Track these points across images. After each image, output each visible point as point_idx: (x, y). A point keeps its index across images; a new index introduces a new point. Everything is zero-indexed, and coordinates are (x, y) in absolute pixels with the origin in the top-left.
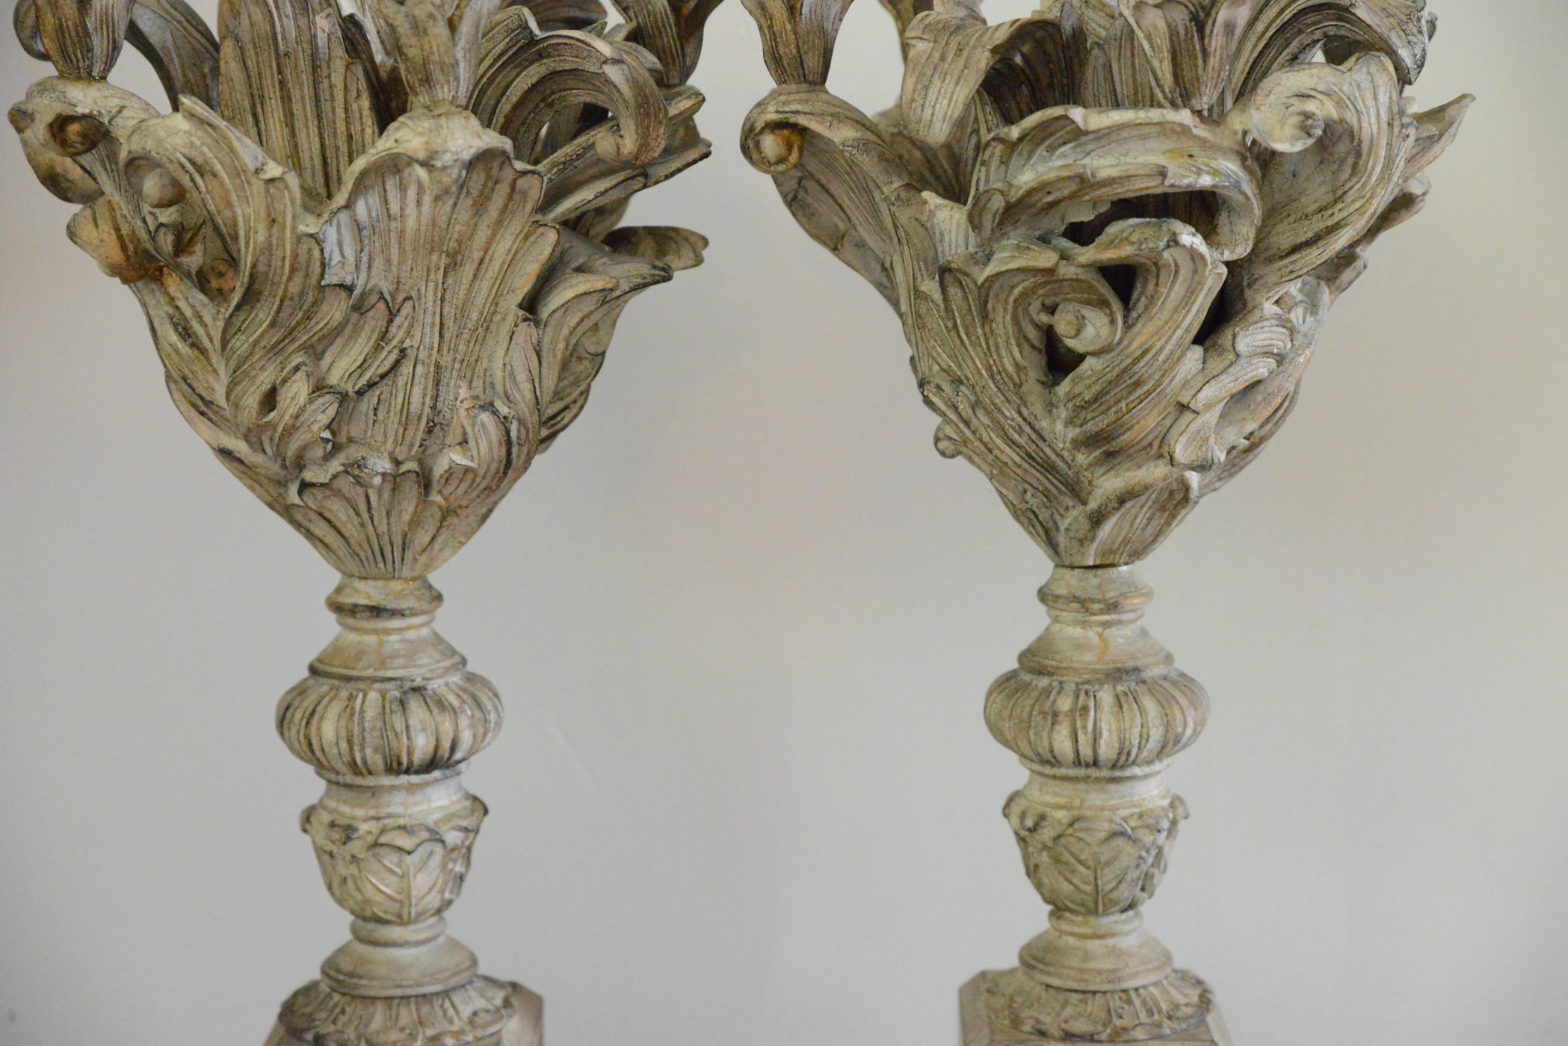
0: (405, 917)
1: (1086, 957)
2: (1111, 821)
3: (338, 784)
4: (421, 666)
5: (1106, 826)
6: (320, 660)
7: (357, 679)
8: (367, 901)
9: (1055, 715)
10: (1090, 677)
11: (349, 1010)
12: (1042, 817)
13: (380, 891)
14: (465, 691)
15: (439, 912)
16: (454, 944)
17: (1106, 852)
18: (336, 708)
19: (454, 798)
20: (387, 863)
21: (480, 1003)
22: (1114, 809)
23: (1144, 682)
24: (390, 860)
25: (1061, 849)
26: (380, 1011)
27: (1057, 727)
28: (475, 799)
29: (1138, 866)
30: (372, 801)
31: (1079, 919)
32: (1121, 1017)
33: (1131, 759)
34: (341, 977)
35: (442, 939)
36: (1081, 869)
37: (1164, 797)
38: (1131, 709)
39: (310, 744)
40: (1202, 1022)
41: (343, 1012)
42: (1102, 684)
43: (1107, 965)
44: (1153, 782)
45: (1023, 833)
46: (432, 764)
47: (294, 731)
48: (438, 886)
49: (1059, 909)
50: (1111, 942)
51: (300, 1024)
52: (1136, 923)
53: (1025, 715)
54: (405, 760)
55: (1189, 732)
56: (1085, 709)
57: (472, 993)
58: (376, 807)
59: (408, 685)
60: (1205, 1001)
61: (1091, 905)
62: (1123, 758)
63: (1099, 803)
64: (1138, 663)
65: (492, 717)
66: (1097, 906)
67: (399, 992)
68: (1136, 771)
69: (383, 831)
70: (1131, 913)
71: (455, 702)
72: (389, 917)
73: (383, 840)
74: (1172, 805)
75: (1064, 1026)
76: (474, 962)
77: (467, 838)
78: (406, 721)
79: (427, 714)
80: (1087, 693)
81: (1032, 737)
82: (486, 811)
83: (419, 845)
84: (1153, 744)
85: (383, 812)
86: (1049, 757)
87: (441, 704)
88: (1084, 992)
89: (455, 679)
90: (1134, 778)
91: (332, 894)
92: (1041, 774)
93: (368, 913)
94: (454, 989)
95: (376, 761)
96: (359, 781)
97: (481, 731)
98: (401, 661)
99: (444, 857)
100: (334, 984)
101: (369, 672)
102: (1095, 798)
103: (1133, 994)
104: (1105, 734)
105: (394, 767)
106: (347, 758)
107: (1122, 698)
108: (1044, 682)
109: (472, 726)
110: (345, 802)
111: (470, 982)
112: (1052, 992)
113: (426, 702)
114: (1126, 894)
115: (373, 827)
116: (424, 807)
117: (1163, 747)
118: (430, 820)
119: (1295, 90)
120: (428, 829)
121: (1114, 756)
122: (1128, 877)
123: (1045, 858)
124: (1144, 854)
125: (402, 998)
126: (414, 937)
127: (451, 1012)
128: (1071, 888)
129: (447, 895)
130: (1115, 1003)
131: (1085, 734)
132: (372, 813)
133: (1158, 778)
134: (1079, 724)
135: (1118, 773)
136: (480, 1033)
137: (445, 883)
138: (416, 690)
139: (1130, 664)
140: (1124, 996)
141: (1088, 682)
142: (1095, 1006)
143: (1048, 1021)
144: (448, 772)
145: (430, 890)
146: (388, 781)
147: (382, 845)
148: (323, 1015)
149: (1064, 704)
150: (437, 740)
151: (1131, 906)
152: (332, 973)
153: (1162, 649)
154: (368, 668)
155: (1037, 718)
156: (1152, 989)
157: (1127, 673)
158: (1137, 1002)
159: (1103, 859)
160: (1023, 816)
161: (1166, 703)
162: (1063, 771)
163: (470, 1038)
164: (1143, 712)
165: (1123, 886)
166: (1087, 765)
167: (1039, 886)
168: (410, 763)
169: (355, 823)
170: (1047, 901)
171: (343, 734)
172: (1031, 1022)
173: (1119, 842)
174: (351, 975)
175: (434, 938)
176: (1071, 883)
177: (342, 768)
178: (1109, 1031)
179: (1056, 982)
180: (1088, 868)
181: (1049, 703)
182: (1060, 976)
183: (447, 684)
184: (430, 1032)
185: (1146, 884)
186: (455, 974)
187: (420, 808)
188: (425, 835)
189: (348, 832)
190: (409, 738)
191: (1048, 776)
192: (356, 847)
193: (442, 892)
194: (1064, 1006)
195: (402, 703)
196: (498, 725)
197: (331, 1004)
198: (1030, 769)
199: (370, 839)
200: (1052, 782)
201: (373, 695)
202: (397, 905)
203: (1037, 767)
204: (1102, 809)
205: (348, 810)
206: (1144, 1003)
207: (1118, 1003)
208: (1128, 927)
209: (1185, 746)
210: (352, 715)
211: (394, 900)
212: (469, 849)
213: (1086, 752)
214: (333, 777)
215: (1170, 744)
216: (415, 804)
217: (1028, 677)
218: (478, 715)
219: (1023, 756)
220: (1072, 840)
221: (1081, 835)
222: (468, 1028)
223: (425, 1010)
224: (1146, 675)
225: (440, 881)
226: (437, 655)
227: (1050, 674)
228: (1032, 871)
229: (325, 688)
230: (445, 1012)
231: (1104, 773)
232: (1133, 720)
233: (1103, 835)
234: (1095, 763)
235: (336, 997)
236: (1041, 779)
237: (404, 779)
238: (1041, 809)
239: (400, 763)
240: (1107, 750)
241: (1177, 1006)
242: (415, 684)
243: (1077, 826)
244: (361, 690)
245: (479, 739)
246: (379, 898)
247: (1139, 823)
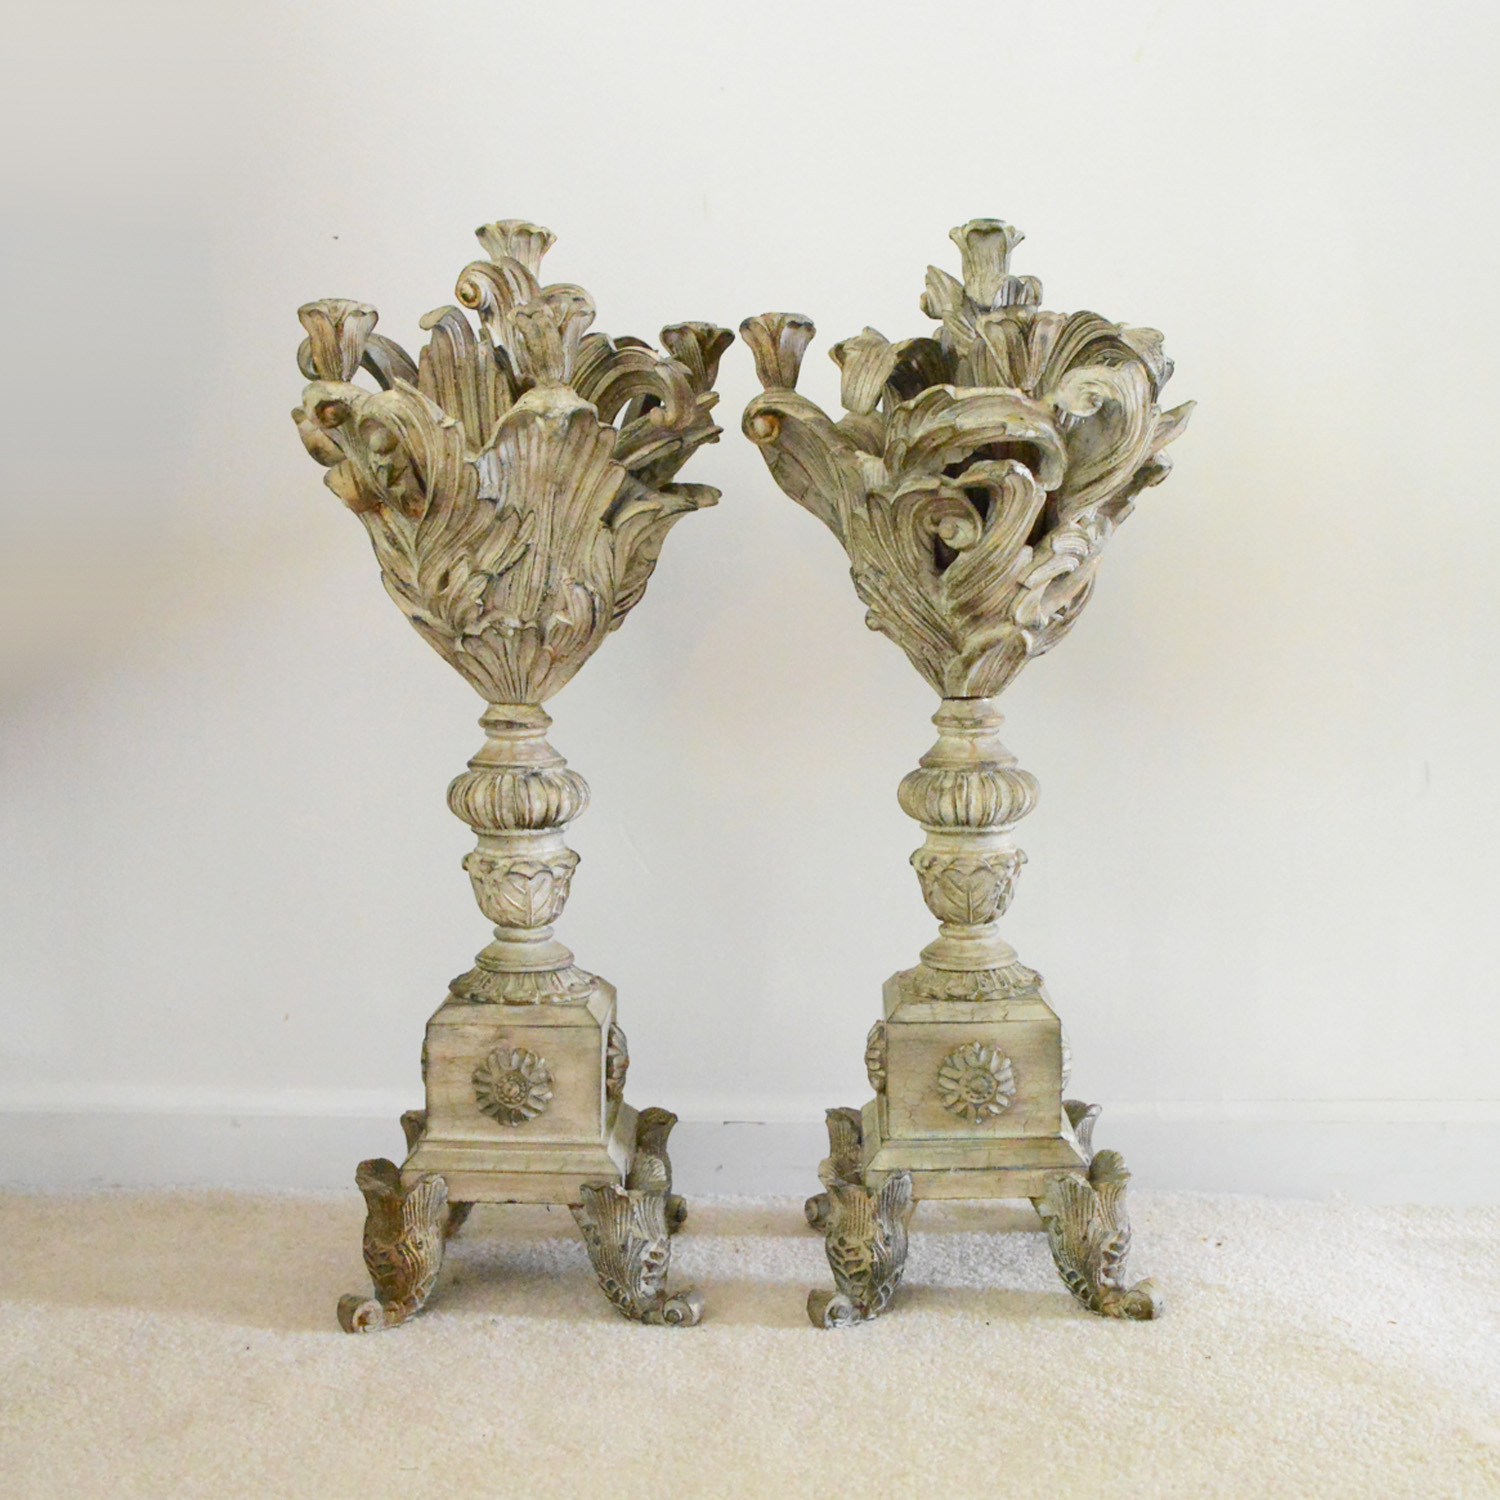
0: (528, 922)
1: (962, 950)
2: (978, 860)
3: (485, 835)
4: (537, 760)
5: (975, 863)
6: (474, 758)
7: (498, 767)
8: (504, 911)
9: (942, 790)
10: (964, 767)
11: (492, 980)
12: (935, 859)
13: (512, 904)
14: (566, 777)
15: (549, 921)
16: (558, 945)
17: (975, 880)
18: (485, 784)
19: (559, 848)
20: (517, 886)
21: (575, 980)
22: (980, 853)
23: (999, 772)
24: (519, 883)
25: (945, 879)
26: (512, 978)
27: (943, 798)
28: (572, 851)
29: (995, 891)
30: (507, 846)
31: (959, 927)
32: (984, 986)
33: (990, 819)
34: (487, 961)
35: (550, 940)
36: (959, 892)
37: (1012, 848)
38: (990, 786)
39: (468, 807)
40: (1036, 991)
41: (489, 981)
42: (972, 772)
43: (975, 955)
44: (1004, 838)
45: (923, 871)
46: (545, 822)
47: (457, 801)
48: (548, 904)
49: (946, 920)
50: (978, 941)
51: (462, 988)
52: (994, 930)
53: (923, 793)
54: (527, 817)
55: (1027, 804)
56: (961, 787)
57: (570, 973)
58: (509, 850)
59: (529, 771)
60: (1038, 980)
61: (966, 916)
62: (985, 818)
63: (971, 850)
64: (996, 759)
65: (583, 794)
66: (969, 918)
67: (524, 969)
68: (994, 828)
69: (514, 864)
70: (991, 924)
71: (560, 783)
72: (517, 922)
73: (514, 870)
74: (1017, 854)
75: (948, 992)
76: (571, 956)
77: (567, 873)
78: (528, 792)
79: (542, 788)
80: (962, 777)
81: (928, 806)
82: (579, 860)
83: (536, 874)
84: (1004, 809)
85: (514, 853)
86: (938, 818)
87: (550, 784)
88: (960, 972)
89: (559, 770)
90: (992, 833)
91: (482, 909)
92: (933, 832)
93: (504, 920)
94: (558, 970)
95: (509, 818)
96: (499, 833)
97: (576, 802)
98: (523, 757)
99: (552, 883)
100: (483, 965)
101: (505, 763)
102: (969, 847)
103: (992, 974)
104: (974, 801)
105: (521, 824)
106: (491, 816)
107: (985, 781)
108: (935, 772)
109: (570, 798)
110: (490, 848)
111: (569, 967)
112: (940, 972)
113: (541, 783)
114: (987, 909)
115: (507, 862)
116: (540, 851)
117: (1011, 812)
118: (544, 860)
119: (1085, 380)
120: (542, 864)
121: (979, 817)
122: (989, 898)
123: (936, 887)
124: (999, 883)
125: (526, 973)
126: (534, 937)
127: (557, 982)
128: (953, 905)
129: (554, 911)
130: (980, 977)
131: (961, 801)
132: (507, 854)
133: (1009, 835)
134: (957, 795)
135: (982, 830)
136: (575, 996)
137: (553, 902)
138: (535, 775)
139: (989, 760)
140: (986, 974)
141: (963, 771)
142: (968, 980)
143: (938, 990)
144: (555, 830)
145: (543, 906)
146: (516, 833)
147: (513, 873)
148: (476, 984)
149: (948, 784)
150: (548, 805)
151: (991, 919)
152: (482, 959)
153: (1010, 754)
154: (504, 760)
155: (930, 793)
156: (1004, 970)
157: (988, 764)
158: (994, 978)
159: (973, 886)
160: (921, 862)
161: (1013, 785)
162: (946, 829)
163: (569, 998)
164: (997, 789)
165: (986, 903)
166: (963, 824)
167: (932, 908)
168: (531, 819)
169: (496, 860)
170: (940, 918)
171: (489, 800)
172: (927, 990)
173: (983, 873)
174: (494, 959)
175: (547, 939)
176: (952, 902)
177: (488, 824)
178: (976, 993)
179: (943, 966)
180: (962, 891)
181: (938, 784)
182: (946, 962)
183: (554, 773)
184: (544, 993)
185: (1000, 903)
186: (558, 961)
187: (537, 852)
188: (540, 868)
189: (491, 866)
190: (530, 802)
191: (937, 833)
192: (496, 875)
193: (551, 907)
194: (948, 981)
195: (526, 782)
196: (587, 801)
197: (481, 977)
198: (927, 831)
199: (506, 870)
200: (940, 837)
201: (508, 778)
202: (523, 914)
203: (931, 828)
204: (972, 853)
205: (490, 852)
206: (999, 978)
207: (982, 978)
208: (988, 933)
209: (1025, 814)
210: (494, 787)
211: (521, 911)
212: (568, 881)
213: (962, 814)
214: (482, 831)
215: (1015, 812)
216: (535, 849)
217: (924, 771)
218: (574, 791)
219: (922, 821)
220: (953, 872)
221: (958, 868)
222: (568, 992)
223: (541, 980)
224: (1000, 766)
225: (550, 900)
226: (548, 755)
227: (940, 766)
228: (928, 897)
229: (478, 774)
230: (553, 982)
231: (974, 829)
232: (991, 794)
233: (973, 868)
234: (968, 823)
235: (485, 973)
236: (933, 836)
237: (527, 832)
238: (932, 855)
239: (524, 820)
240: (975, 813)
241: (1020, 981)
242: (534, 771)
243: (956, 863)
244: (499, 774)
245: (574, 808)
246: (512, 909)
247: (996, 862)
